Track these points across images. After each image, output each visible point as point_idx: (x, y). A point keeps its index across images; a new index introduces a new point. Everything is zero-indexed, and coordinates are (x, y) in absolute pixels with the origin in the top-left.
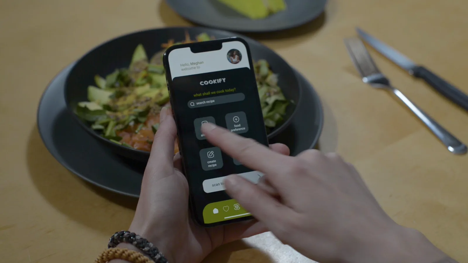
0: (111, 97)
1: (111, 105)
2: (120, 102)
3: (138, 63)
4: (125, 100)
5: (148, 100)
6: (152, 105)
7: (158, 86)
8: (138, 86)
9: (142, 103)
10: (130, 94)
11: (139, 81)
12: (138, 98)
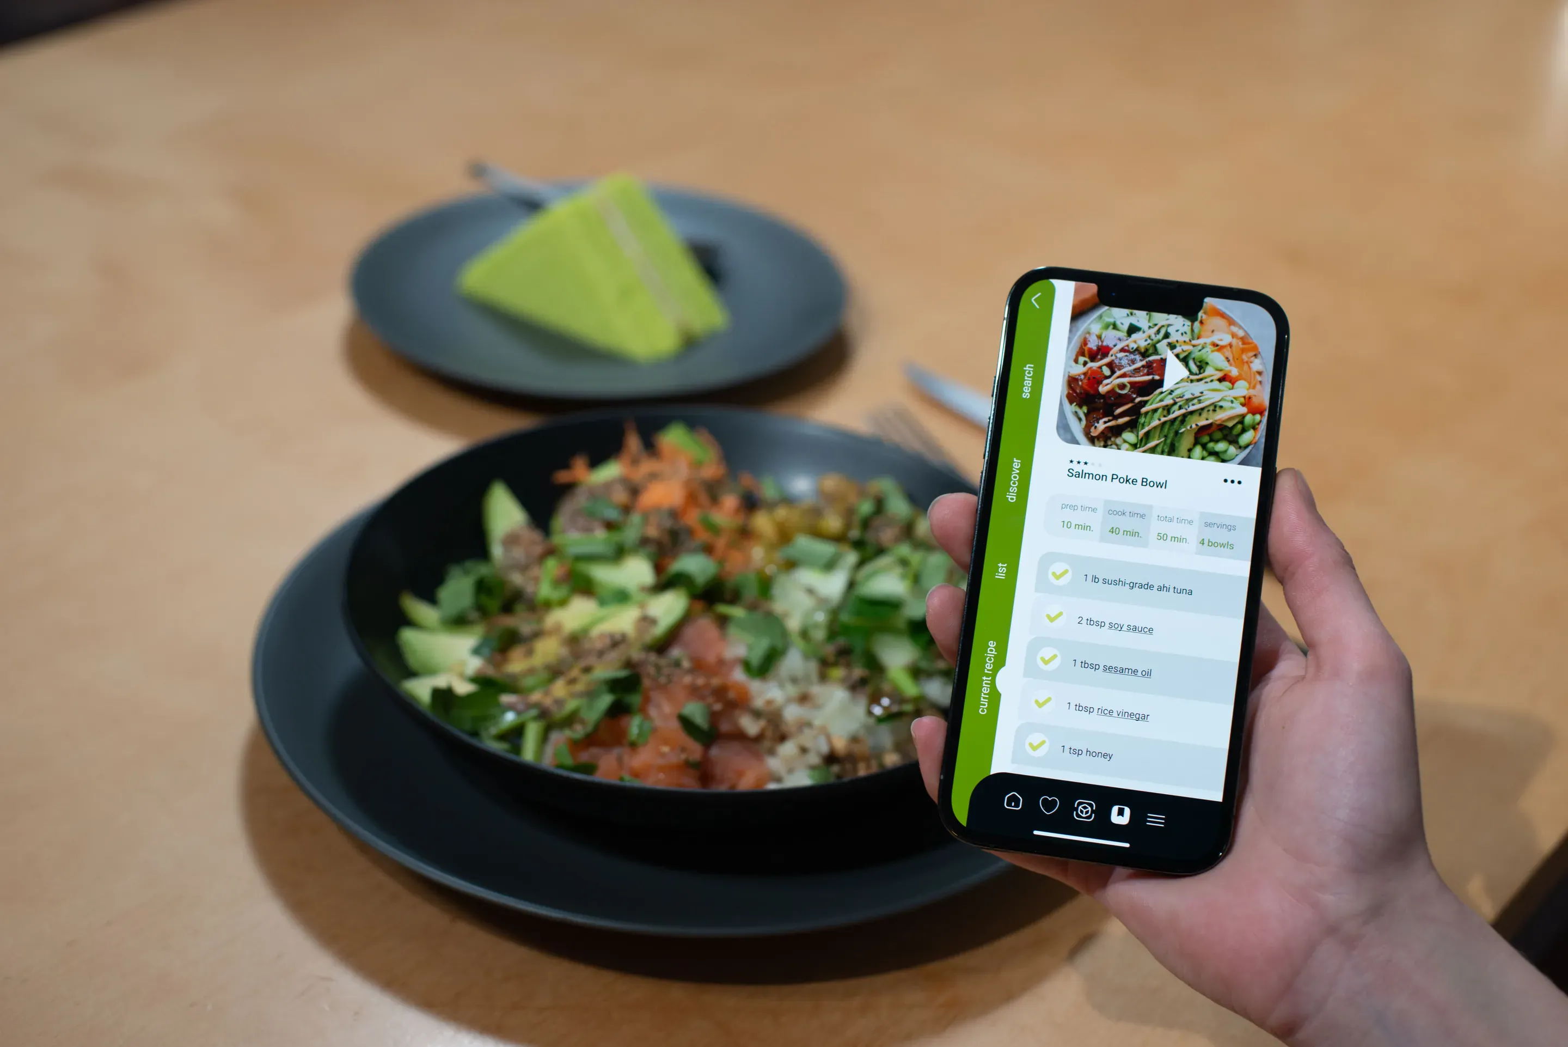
0: (476, 651)
1: (491, 672)
2: (517, 664)
3: (511, 540)
4: (530, 653)
5: (617, 642)
6: (636, 654)
7: (622, 597)
8: (548, 606)
9: (601, 654)
10: (538, 634)
11: (545, 590)
12: (575, 641)
